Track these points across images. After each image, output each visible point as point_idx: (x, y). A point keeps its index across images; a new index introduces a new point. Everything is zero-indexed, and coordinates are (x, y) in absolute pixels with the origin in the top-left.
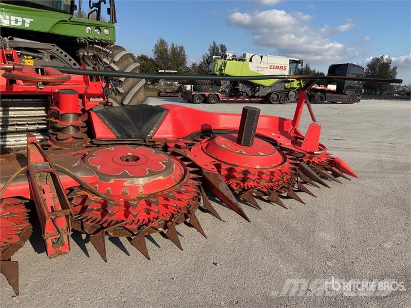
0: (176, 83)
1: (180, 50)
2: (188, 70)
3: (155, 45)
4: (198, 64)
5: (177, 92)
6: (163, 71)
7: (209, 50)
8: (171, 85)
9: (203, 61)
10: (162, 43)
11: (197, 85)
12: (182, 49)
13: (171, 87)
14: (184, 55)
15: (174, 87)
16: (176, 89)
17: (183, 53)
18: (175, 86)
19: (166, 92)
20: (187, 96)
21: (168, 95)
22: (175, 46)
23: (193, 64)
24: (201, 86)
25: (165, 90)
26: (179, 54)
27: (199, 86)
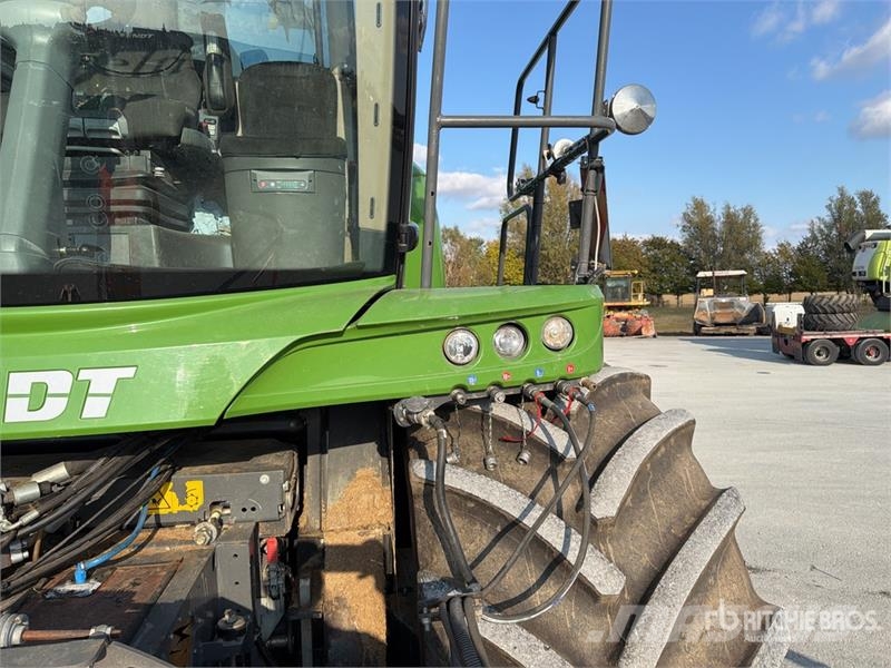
0: (742, 299)
1: (745, 216)
2: (768, 260)
3: (684, 214)
4: (795, 244)
5: (747, 321)
6: (709, 274)
7: (829, 207)
8: (731, 305)
9: (809, 235)
10: (699, 206)
11: (817, 313)
12: (748, 212)
13: (729, 311)
14: (755, 225)
15: (738, 310)
16: (744, 314)
17: (752, 221)
18: (740, 307)
19: (717, 325)
20: (786, 342)
21: (723, 330)
22: (732, 210)
23: (781, 245)
24: (832, 317)
25: (713, 318)
26: (745, 225)
27: (822, 316)
